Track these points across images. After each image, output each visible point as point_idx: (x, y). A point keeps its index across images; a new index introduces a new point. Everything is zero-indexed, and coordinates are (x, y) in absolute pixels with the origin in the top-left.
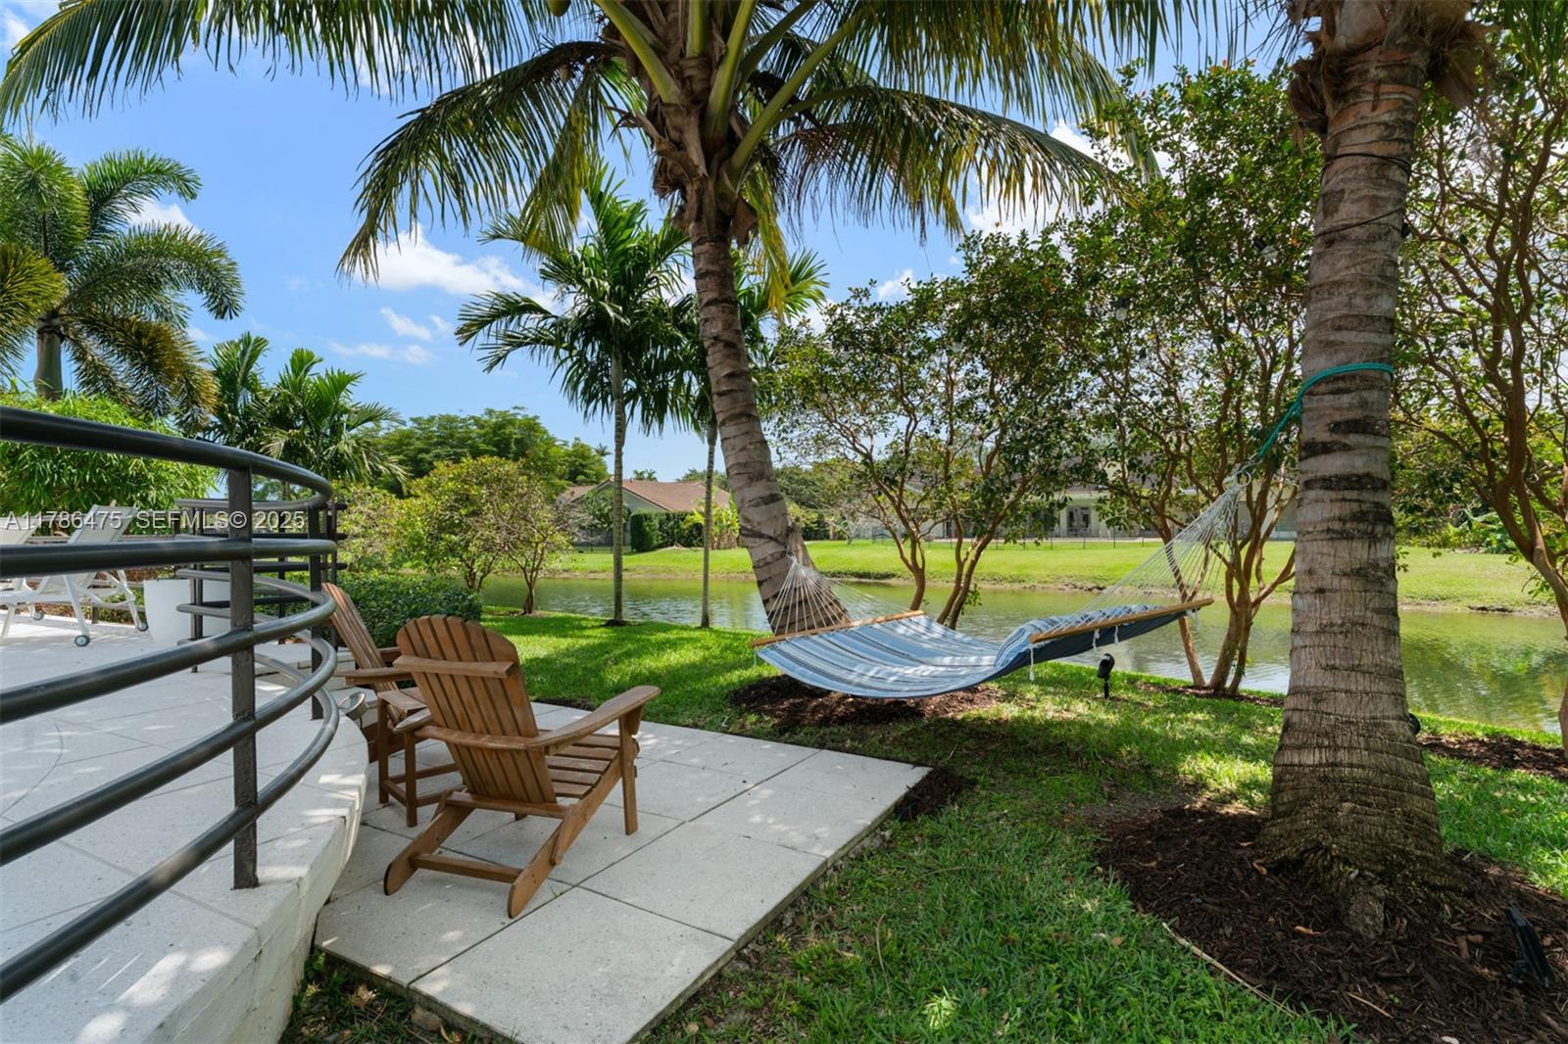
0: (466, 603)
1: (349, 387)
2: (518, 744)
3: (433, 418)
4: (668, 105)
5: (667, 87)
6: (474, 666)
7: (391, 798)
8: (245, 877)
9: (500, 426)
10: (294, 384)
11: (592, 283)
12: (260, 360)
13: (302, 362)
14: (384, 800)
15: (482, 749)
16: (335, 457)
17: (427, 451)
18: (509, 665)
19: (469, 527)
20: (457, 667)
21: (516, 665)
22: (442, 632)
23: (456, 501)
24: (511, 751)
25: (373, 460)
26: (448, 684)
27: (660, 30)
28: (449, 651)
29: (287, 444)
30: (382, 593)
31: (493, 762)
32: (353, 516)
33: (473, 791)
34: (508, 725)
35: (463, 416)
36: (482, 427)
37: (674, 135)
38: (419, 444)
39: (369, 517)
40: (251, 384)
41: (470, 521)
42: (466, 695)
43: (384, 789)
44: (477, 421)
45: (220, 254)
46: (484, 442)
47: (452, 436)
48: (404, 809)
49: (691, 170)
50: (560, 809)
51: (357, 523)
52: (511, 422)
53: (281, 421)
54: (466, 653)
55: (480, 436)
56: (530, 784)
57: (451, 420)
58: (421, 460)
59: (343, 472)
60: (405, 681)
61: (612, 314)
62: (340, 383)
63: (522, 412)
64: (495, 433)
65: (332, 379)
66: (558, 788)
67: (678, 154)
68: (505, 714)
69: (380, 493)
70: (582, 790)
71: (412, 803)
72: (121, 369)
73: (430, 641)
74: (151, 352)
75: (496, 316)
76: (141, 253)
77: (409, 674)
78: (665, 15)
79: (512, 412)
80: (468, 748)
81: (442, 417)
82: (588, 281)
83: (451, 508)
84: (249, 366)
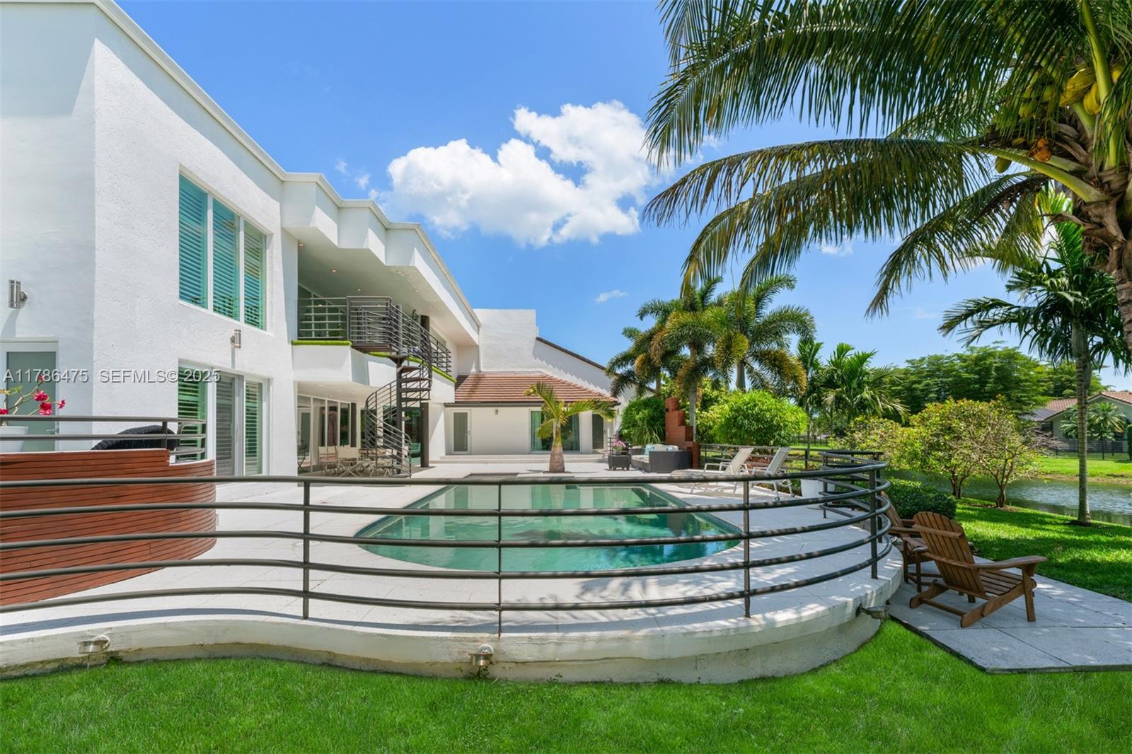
0: (946, 501)
1: (868, 359)
2: (965, 565)
3: (924, 359)
4: (1090, 203)
5: (1088, 193)
6: (946, 532)
7: (910, 581)
8: (874, 576)
9: (979, 360)
10: (837, 364)
11: (1052, 283)
12: (820, 351)
13: (842, 350)
14: (906, 581)
15: (950, 565)
16: (861, 402)
17: (919, 383)
18: (960, 534)
19: (951, 448)
20: (938, 531)
21: (963, 535)
22: (932, 518)
23: (941, 430)
24: (963, 568)
25: (884, 402)
26: (935, 538)
27: (1082, 159)
28: (935, 525)
29: (836, 397)
30: (898, 491)
31: (955, 571)
32: (872, 437)
33: (946, 581)
34: (961, 558)
35: (948, 354)
36: (965, 361)
37: (1097, 220)
38: (913, 378)
39: (882, 436)
40: (815, 365)
41: (953, 444)
42: (942, 543)
43: (906, 576)
44: (960, 357)
45: (807, 314)
46: (966, 372)
47: (938, 370)
48: (916, 585)
49: (1110, 240)
50: (987, 596)
51: (875, 441)
52: (991, 355)
53: (830, 384)
54: (942, 527)
55: (963, 368)
56: (972, 583)
57: (938, 358)
58: (915, 389)
59: (865, 410)
60: (915, 535)
61: (1071, 299)
62: (863, 359)
63: (1002, 345)
64: (976, 364)
65: (858, 357)
66: (986, 589)
67: (1099, 231)
68: (960, 553)
69: (888, 423)
70: (999, 593)
71: (919, 585)
72: (768, 375)
73: (927, 521)
74: (780, 368)
75: (970, 313)
76: (774, 322)
77: (919, 533)
78: (1085, 149)
79: (992, 346)
80: (943, 563)
81: (930, 357)
82: (1048, 282)
83: (937, 435)
84: (814, 355)
